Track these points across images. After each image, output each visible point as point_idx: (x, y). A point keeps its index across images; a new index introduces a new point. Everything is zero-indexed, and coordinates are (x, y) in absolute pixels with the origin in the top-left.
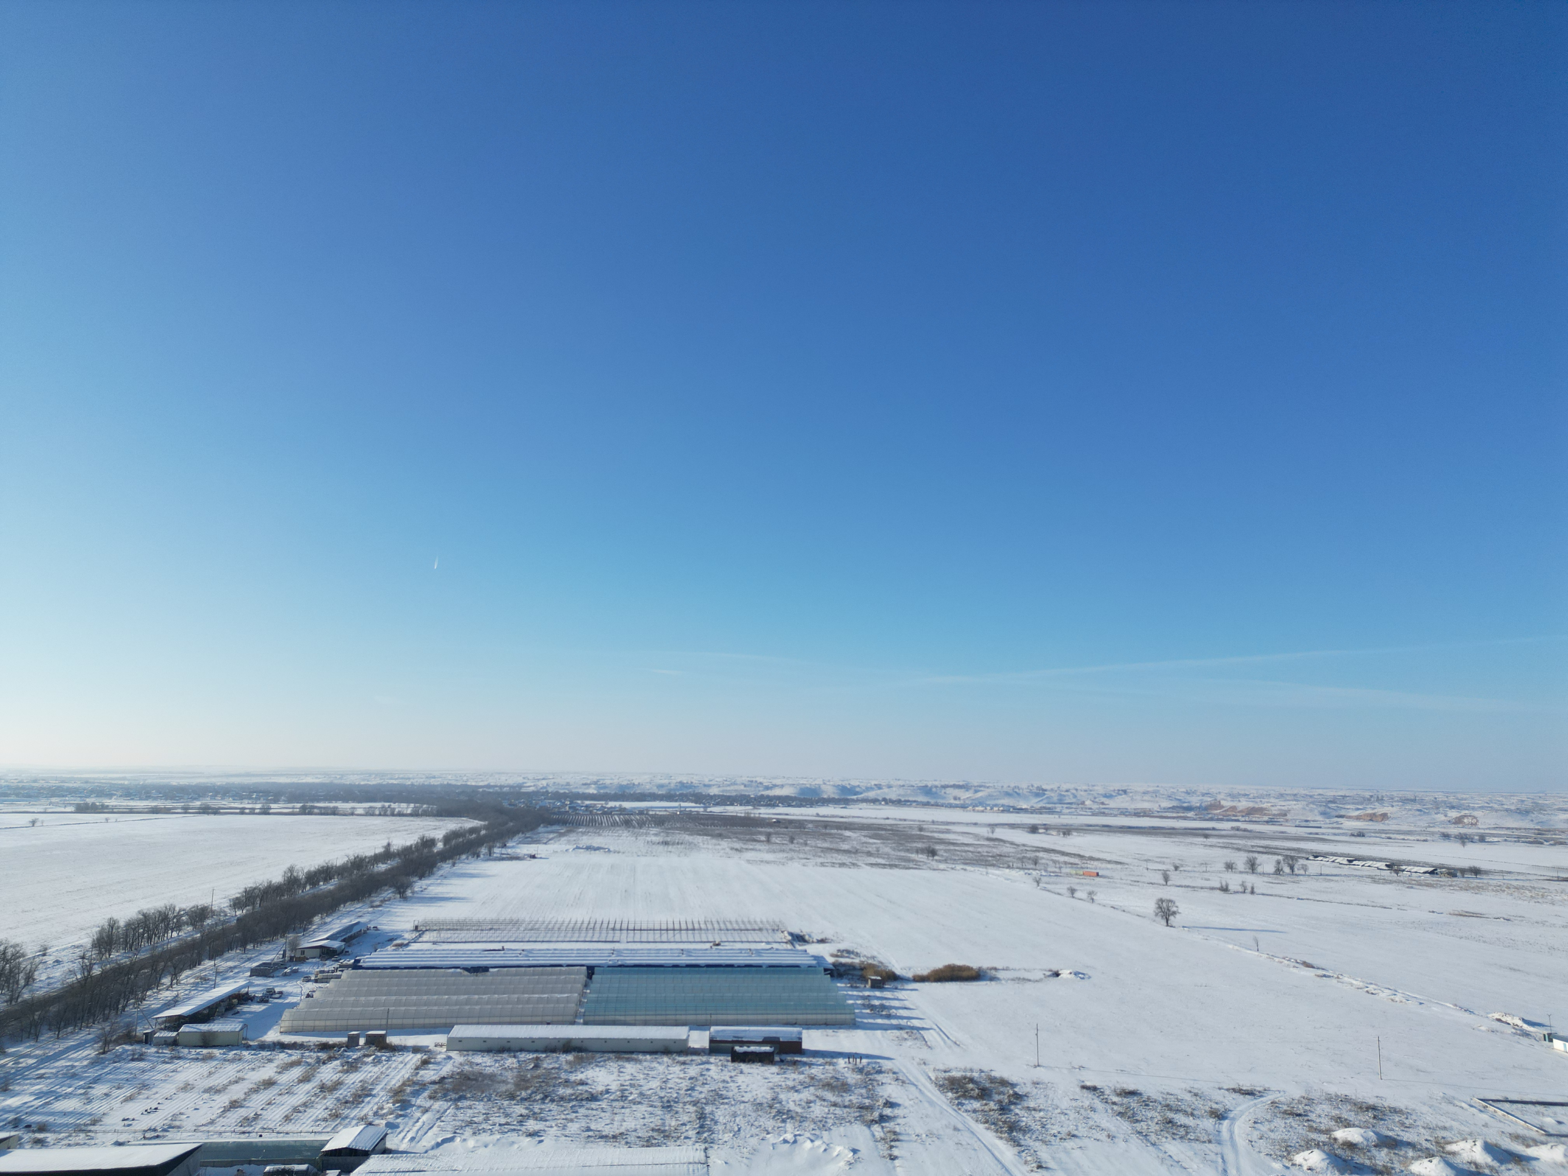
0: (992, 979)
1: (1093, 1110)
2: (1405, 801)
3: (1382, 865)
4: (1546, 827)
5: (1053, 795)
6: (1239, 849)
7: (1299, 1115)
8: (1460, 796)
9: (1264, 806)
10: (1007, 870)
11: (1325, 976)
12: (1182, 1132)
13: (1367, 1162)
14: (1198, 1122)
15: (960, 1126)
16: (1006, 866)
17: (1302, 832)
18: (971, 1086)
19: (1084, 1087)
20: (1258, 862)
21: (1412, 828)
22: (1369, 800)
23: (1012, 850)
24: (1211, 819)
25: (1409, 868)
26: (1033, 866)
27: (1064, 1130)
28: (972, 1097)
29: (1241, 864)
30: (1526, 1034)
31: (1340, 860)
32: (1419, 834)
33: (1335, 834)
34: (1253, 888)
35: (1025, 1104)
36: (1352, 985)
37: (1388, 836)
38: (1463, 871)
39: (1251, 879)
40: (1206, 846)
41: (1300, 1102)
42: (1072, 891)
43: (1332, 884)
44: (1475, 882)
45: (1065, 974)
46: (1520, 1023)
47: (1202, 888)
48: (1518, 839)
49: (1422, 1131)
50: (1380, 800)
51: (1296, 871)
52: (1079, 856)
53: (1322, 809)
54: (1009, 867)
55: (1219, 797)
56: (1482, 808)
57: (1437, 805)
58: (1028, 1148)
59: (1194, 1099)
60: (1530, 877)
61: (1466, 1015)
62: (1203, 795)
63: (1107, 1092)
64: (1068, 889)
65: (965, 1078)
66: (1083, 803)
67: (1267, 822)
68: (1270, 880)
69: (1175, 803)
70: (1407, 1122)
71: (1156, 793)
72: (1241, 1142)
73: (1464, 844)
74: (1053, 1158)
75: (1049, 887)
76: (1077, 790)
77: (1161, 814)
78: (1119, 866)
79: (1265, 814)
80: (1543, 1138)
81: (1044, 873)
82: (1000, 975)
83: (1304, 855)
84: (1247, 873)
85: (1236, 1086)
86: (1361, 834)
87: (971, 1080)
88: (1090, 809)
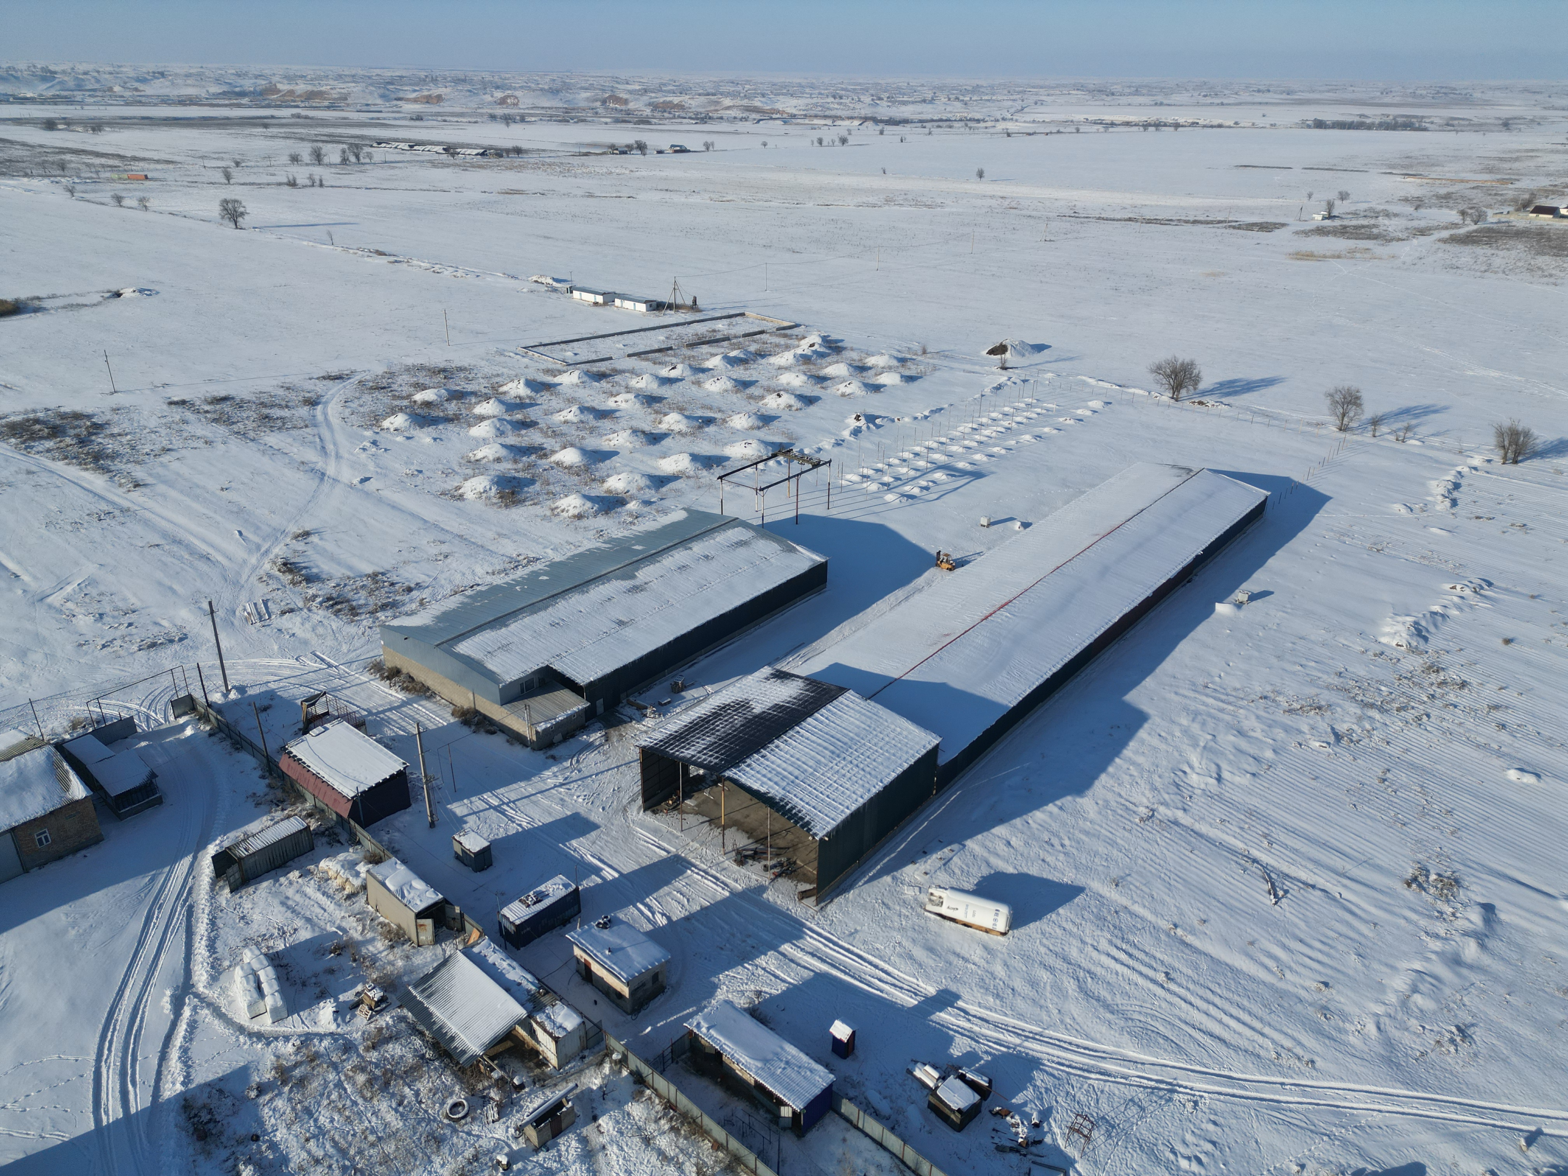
0: (37, 310)
1: (185, 422)
2: (458, 81)
3: (439, 149)
4: (571, 106)
5: (66, 78)
6: (302, 139)
7: (384, 388)
8: (503, 75)
9: (323, 89)
10: (26, 180)
11: (396, 262)
12: (279, 423)
13: (441, 414)
14: (293, 412)
15: (34, 468)
16: (21, 173)
17: (363, 117)
18: (37, 427)
19: (171, 403)
20: (323, 152)
21: (464, 110)
22: (423, 81)
23: (28, 153)
24: (268, 106)
25: (463, 151)
26: (61, 173)
27: (157, 447)
28: (42, 438)
29: (306, 157)
30: (555, 290)
31: (402, 145)
32: (470, 116)
33: (395, 119)
34: (321, 181)
35: (108, 432)
36: (420, 267)
37: (443, 118)
38: (508, 151)
39: (318, 171)
40: (266, 137)
41: (383, 377)
42: (119, 199)
43: (396, 171)
44: (518, 161)
45: (128, 293)
46: (551, 281)
47: (268, 184)
48: (551, 118)
49: (482, 380)
50: (434, 80)
51: (362, 160)
52: (119, 156)
53: (382, 91)
54: (26, 175)
55: (275, 79)
56: (522, 87)
57: (485, 86)
58: (119, 472)
59: (286, 393)
60: (560, 154)
61: (513, 281)
62: (257, 77)
63: (198, 403)
64: (113, 197)
65: (28, 420)
66: (110, 89)
67: (328, 108)
68: (337, 171)
69: (225, 88)
70: (470, 376)
71: (200, 76)
72: (335, 421)
73: (508, 124)
74: (150, 475)
75: (87, 196)
76: (98, 72)
77: (210, 101)
78: (171, 166)
79: (325, 99)
80: (565, 368)
81: (77, 180)
82: (46, 304)
83: (368, 142)
84: (313, 164)
85: (324, 374)
86: (419, 118)
87: (37, 421)
88: (122, 97)
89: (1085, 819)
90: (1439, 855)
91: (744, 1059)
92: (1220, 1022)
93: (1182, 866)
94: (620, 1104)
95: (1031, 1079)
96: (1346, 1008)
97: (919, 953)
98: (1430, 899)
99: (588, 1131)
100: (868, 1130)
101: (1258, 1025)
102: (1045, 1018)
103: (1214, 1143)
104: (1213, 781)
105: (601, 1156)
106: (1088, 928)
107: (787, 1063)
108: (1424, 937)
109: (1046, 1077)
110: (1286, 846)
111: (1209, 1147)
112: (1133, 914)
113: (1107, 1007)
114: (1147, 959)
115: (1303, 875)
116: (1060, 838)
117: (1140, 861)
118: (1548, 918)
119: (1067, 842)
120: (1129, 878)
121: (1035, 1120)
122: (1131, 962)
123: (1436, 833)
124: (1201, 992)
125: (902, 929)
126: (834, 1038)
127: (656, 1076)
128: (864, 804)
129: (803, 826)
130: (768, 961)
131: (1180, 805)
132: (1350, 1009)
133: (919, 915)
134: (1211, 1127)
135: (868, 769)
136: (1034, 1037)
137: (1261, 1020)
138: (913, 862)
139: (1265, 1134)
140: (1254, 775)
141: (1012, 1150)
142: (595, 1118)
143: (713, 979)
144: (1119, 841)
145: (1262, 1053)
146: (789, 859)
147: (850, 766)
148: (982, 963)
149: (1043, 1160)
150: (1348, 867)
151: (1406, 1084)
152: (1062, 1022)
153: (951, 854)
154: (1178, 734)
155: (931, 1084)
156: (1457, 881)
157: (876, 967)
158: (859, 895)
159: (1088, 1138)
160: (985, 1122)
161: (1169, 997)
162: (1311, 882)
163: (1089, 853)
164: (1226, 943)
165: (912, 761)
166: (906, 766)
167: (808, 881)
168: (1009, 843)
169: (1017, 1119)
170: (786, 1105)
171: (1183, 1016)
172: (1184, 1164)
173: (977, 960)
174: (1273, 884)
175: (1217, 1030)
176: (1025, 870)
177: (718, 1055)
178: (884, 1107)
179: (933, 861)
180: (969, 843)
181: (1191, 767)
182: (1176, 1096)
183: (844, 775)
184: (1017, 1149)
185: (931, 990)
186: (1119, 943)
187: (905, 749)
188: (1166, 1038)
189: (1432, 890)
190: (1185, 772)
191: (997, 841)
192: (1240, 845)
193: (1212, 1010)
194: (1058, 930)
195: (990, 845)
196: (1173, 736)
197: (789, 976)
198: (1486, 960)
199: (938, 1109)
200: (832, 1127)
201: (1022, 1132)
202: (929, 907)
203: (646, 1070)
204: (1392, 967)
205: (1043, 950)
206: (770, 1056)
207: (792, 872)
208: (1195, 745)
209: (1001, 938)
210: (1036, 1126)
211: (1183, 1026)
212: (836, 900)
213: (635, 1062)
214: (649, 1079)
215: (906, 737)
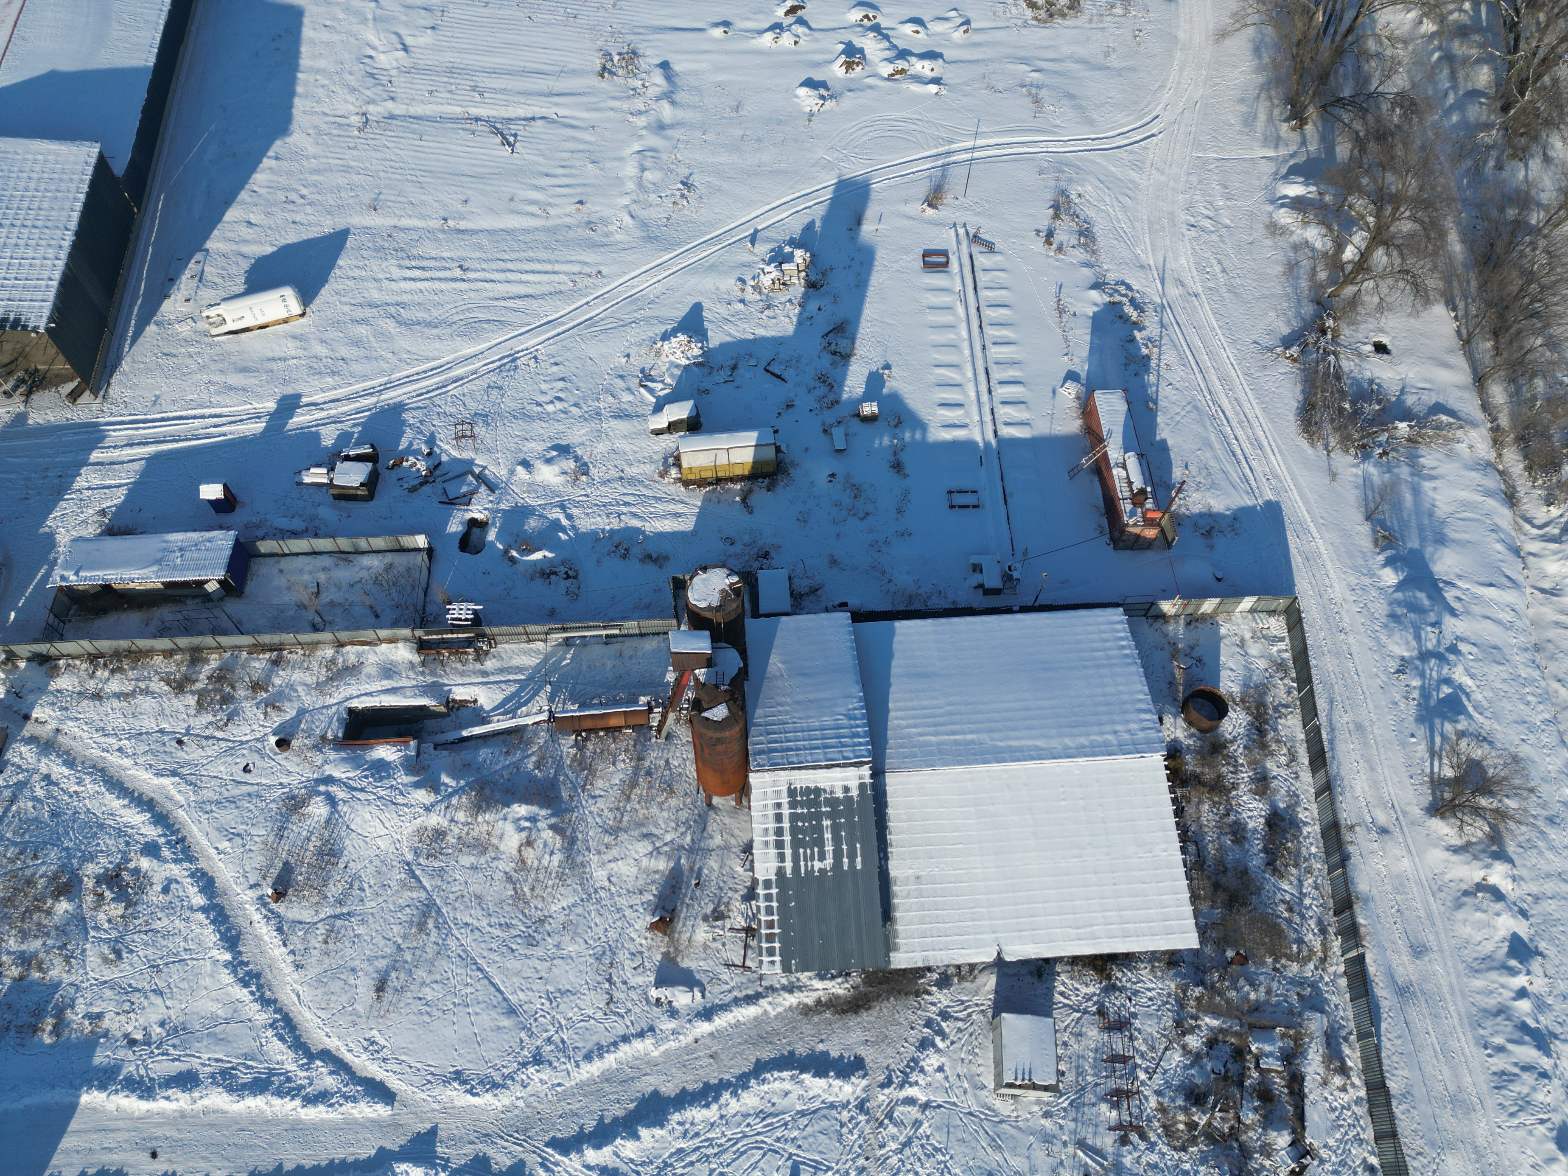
89: (307, 157)
90: (613, 34)
91: (135, 574)
92: (521, 282)
93: (420, 159)
94: (42, 690)
95: (404, 422)
96: (604, 214)
97: (235, 380)
98: (621, 81)
99: (29, 729)
100: (295, 550)
101: (548, 267)
102: (385, 366)
103: (563, 379)
104: (401, 54)
105: (61, 738)
106: (374, 264)
107: (181, 549)
108: (632, 119)
109: (414, 413)
110: (495, 91)
111: (561, 384)
112: (403, 230)
113: (429, 325)
114: (438, 264)
115: (521, 112)
116: (296, 191)
117: (382, 174)
118: (706, 52)
119: (304, 191)
120: (382, 197)
121: (426, 451)
122: (427, 274)
123: (602, 13)
124: (494, 265)
125: (202, 368)
126: (211, 502)
127: (57, 645)
128: (67, 265)
129: (12, 327)
130: (86, 478)
131: (385, 96)
132: (607, 212)
133: (210, 345)
134: (555, 369)
135: (39, 223)
136: (386, 387)
137: (549, 262)
138: (167, 296)
139: (593, 349)
140: (433, 28)
141: (421, 484)
142: (27, 717)
143: (42, 530)
144: (352, 163)
145: (562, 288)
146: (26, 371)
147: (15, 230)
148: (301, 353)
149: (450, 475)
150: (551, 84)
151: (667, 250)
152: (400, 360)
153: (199, 267)
154: (341, 16)
155: (325, 480)
156: (634, 53)
157: (203, 417)
158: (134, 361)
159: (473, 436)
160: (388, 479)
161: (473, 286)
162: (530, 115)
163: (332, 192)
164: (491, 210)
165: (85, 188)
166: (82, 197)
167: (64, 379)
168: (249, 223)
169: (412, 459)
170: (207, 581)
171: (491, 294)
172: (550, 408)
173: (294, 353)
174: (502, 134)
175: (522, 290)
176: (283, 242)
177: (107, 588)
178: (297, 524)
179: (185, 283)
180: (209, 245)
181: (374, 48)
182: (519, 362)
183: (17, 245)
184: (425, 481)
185: (271, 405)
186: (407, 263)
187: (65, 177)
188: (488, 321)
189: (620, 72)
190: (371, 57)
191: (237, 227)
192: (457, 110)
193: (511, 276)
194: (348, 282)
195: (229, 235)
196: (338, 20)
197: (121, 478)
198: (680, 114)
199: (344, 496)
200: (262, 570)
201: (422, 466)
202: (214, 331)
203: (43, 648)
204: (621, 159)
205: (347, 309)
206: (160, 555)
207: (41, 381)
208: (364, 21)
209: (302, 320)
210: (429, 454)
211: (496, 303)
212: (113, 381)
213: (24, 650)
214: (53, 652)
215: (57, 162)
